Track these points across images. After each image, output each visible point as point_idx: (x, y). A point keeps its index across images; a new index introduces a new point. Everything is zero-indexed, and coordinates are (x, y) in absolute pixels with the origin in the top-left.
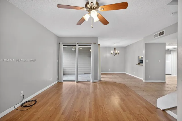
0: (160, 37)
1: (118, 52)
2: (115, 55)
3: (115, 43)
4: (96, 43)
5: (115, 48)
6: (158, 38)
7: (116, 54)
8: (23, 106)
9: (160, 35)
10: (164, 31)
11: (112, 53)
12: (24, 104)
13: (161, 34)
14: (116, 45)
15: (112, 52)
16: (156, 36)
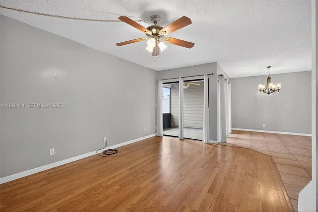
1: (279, 85)
2: (268, 93)
3: (269, 67)
5: (269, 78)
8: (105, 153)
12: (106, 151)
14: (273, 71)
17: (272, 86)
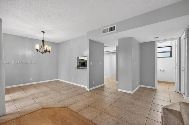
0: (111, 33)
1: (50, 48)
2: (43, 53)
5: (43, 41)
7: (46, 51)
9: (109, 31)
10: (115, 26)
11: (38, 49)
13: (112, 29)
15: (37, 46)
16: (104, 31)
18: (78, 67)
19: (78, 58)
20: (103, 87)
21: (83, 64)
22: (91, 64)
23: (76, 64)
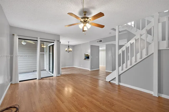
0: (100, 43)
2: (68, 52)
3: (69, 42)
4: (59, 41)
5: (69, 46)
6: (99, 43)
13: (101, 41)
14: (70, 44)
15: (66, 49)
16: (97, 42)
17: (71, 49)
18: (85, 59)
19: (85, 54)
20: (99, 70)
21: (87, 57)
22: (92, 57)
23: (84, 58)
